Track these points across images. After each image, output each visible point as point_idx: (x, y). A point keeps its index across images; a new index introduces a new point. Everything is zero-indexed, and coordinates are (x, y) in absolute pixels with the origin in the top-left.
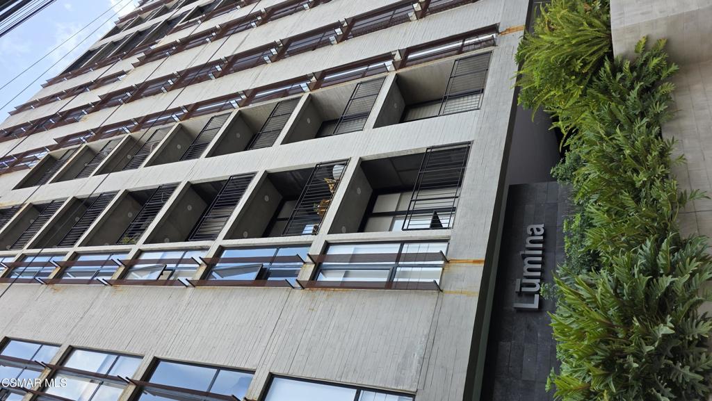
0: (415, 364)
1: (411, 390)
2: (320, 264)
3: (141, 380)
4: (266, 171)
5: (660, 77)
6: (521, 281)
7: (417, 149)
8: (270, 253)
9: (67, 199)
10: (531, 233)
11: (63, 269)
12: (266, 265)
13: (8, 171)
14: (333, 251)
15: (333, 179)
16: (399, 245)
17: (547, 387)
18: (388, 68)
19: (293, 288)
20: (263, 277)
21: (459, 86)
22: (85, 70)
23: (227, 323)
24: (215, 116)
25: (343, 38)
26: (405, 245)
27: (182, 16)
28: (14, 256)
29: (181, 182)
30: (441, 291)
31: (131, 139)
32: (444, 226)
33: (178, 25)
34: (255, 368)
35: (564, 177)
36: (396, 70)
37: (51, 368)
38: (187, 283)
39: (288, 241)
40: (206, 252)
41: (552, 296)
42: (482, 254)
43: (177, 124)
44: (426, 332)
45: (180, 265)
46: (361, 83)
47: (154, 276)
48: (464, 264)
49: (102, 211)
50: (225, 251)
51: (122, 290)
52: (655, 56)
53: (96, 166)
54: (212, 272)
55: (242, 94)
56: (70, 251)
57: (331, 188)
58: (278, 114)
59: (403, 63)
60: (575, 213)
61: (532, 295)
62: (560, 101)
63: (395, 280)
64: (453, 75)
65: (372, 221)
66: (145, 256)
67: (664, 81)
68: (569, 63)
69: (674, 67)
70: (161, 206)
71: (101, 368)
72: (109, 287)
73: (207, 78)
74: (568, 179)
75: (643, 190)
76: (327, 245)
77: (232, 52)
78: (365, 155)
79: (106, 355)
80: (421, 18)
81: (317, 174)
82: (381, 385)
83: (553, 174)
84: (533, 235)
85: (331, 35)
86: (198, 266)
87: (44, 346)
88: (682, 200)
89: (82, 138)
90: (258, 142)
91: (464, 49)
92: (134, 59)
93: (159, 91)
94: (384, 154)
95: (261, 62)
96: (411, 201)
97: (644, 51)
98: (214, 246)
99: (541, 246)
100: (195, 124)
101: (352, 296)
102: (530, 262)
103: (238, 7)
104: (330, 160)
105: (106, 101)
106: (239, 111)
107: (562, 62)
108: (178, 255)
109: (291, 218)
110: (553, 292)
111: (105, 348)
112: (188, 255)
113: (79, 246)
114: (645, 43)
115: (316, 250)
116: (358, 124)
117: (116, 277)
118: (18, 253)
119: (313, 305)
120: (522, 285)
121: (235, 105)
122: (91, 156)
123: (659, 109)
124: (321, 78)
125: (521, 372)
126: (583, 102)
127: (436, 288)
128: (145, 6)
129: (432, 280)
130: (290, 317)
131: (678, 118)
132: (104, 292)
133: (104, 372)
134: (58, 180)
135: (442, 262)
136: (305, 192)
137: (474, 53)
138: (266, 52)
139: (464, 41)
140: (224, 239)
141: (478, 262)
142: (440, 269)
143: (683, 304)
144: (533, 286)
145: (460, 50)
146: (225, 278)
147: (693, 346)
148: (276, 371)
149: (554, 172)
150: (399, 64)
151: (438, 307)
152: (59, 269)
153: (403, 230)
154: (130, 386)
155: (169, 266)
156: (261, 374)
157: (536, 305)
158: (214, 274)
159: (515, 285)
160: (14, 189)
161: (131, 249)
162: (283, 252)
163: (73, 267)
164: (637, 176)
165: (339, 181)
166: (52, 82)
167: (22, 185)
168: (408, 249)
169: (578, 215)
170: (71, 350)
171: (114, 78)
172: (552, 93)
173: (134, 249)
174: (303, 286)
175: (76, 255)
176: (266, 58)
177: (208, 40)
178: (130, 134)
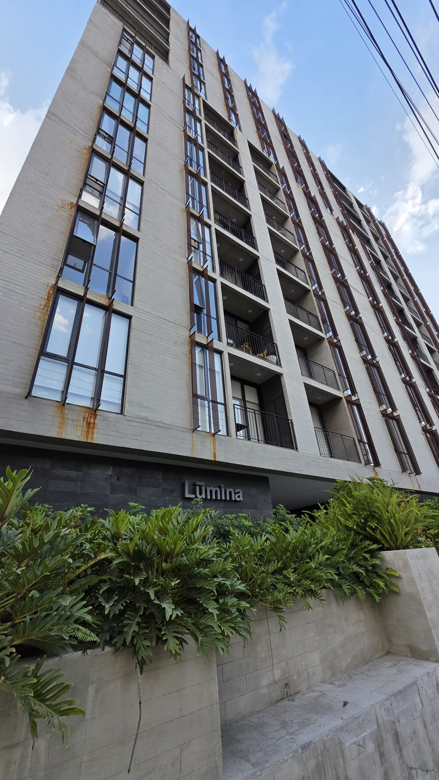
0: (143, 414)
1: (125, 412)
2: (207, 348)
3: (123, 230)
4: (269, 309)
5: (369, 588)
6: (203, 486)
7: (291, 413)
8: (213, 314)
9: (243, 176)
10: (236, 491)
11: (196, 176)
12: (205, 311)
13: (260, 137)
14: (217, 357)
15: (267, 356)
16: (223, 402)
17: (132, 504)
18: (346, 392)
19: (190, 330)
20: (196, 310)
21: (336, 441)
22: (332, 186)
23: (164, 286)
24: (305, 274)
25: (365, 361)
26: (223, 406)
27: (374, 250)
28: (202, 142)
29: (259, 252)
30: (193, 432)
31: (286, 218)
32: (238, 433)
33: (367, 247)
34: (135, 306)
35: (278, 514)
36: (345, 397)
37: (128, 170)
38: (189, 258)
39: (222, 325)
40: (212, 271)
41: (194, 507)
42: (220, 458)
43: (298, 248)
44: (165, 421)
45: (202, 254)
46: (334, 374)
47: (193, 236)
48: (212, 447)
49: (237, 200)
50: (213, 284)
51: (183, 215)
52: (386, 584)
53: (266, 195)
54: (198, 275)
55: (322, 292)
56: (208, 180)
57: (260, 355)
58: (310, 317)
59: (350, 402)
60: (252, 521)
61: (194, 493)
62: (341, 511)
63: (199, 400)
64: (343, 437)
65: (238, 384)
66: (207, 230)
67: (366, 591)
68: (373, 517)
69: (377, 599)
70: (241, 239)
71: (129, 203)
72: (184, 206)
73: (332, 267)
74: (276, 516)
75: (281, 577)
76: (220, 353)
77: (351, 285)
78: (285, 377)
79: (139, 206)
80: (382, 414)
81: (269, 345)
82: (127, 391)
83: (279, 506)
84: (235, 493)
85: (366, 352)
86: (202, 265)
87: (143, 165)
88: (276, 609)
89: (285, 185)
90: (289, 304)
91: (361, 444)
92: (342, 219)
93: (320, 236)
94: (286, 390)
95: (345, 305)
96: (254, 410)
97: (388, 575)
98: (216, 275)
99: (228, 498)
100: (300, 261)
101: (186, 371)
102: (216, 491)
103: (382, 288)
104: (280, 353)
105: (311, 201)
106: (310, 290)
107: (374, 512)
108: (208, 252)
109: (237, 327)
110: (197, 507)
111: (143, 205)
112: (209, 258)
113: (211, 186)
114: (395, 576)
115: (217, 345)
116: (305, 372)
117: (192, 210)
118: (205, 145)
119: (179, 344)
120: (200, 487)
121: (314, 287)
122: (274, 191)
123: (345, 587)
124: (337, 346)
125: (142, 486)
126: (341, 528)
127: (195, 428)
128: (379, 225)
129: (200, 425)
130: (170, 329)
131: (337, 602)
132: (181, 203)
133: (127, 205)
134: (256, 170)
135: (213, 432)
136: (257, 336)
137: (359, 450)
138: (351, 307)
139: (367, 444)
140: (221, 282)
141: (215, 457)
142: (208, 431)
143: (194, 624)
144: (201, 494)
145: (361, 441)
146: (194, 285)
147: (157, 632)
148: (133, 319)
149: (280, 507)
150: (350, 399)
151: (182, 429)
152: (195, 173)
153: (234, 405)
154: (119, 223)
155: (201, 246)
156: (131, 310)
157: (187, 495)
158: (197, 277)
159: (200, 481)
160: (248, 141)
161: (211, 220)
162: (214, 322)
163: (197, 182)
164: (293, 572)
165: (266, 360)
166: (322, 164)
167: (251, 147)
168: (221, 408)
169: (251, 524)
170: (141, 183)
171: (328, 204)
172: (348, 505)
173: (211, 222)
174: (192, 337)
175: (205, 184)
176: (348, 308)
177: (358, 268)
178: (290, 217)
